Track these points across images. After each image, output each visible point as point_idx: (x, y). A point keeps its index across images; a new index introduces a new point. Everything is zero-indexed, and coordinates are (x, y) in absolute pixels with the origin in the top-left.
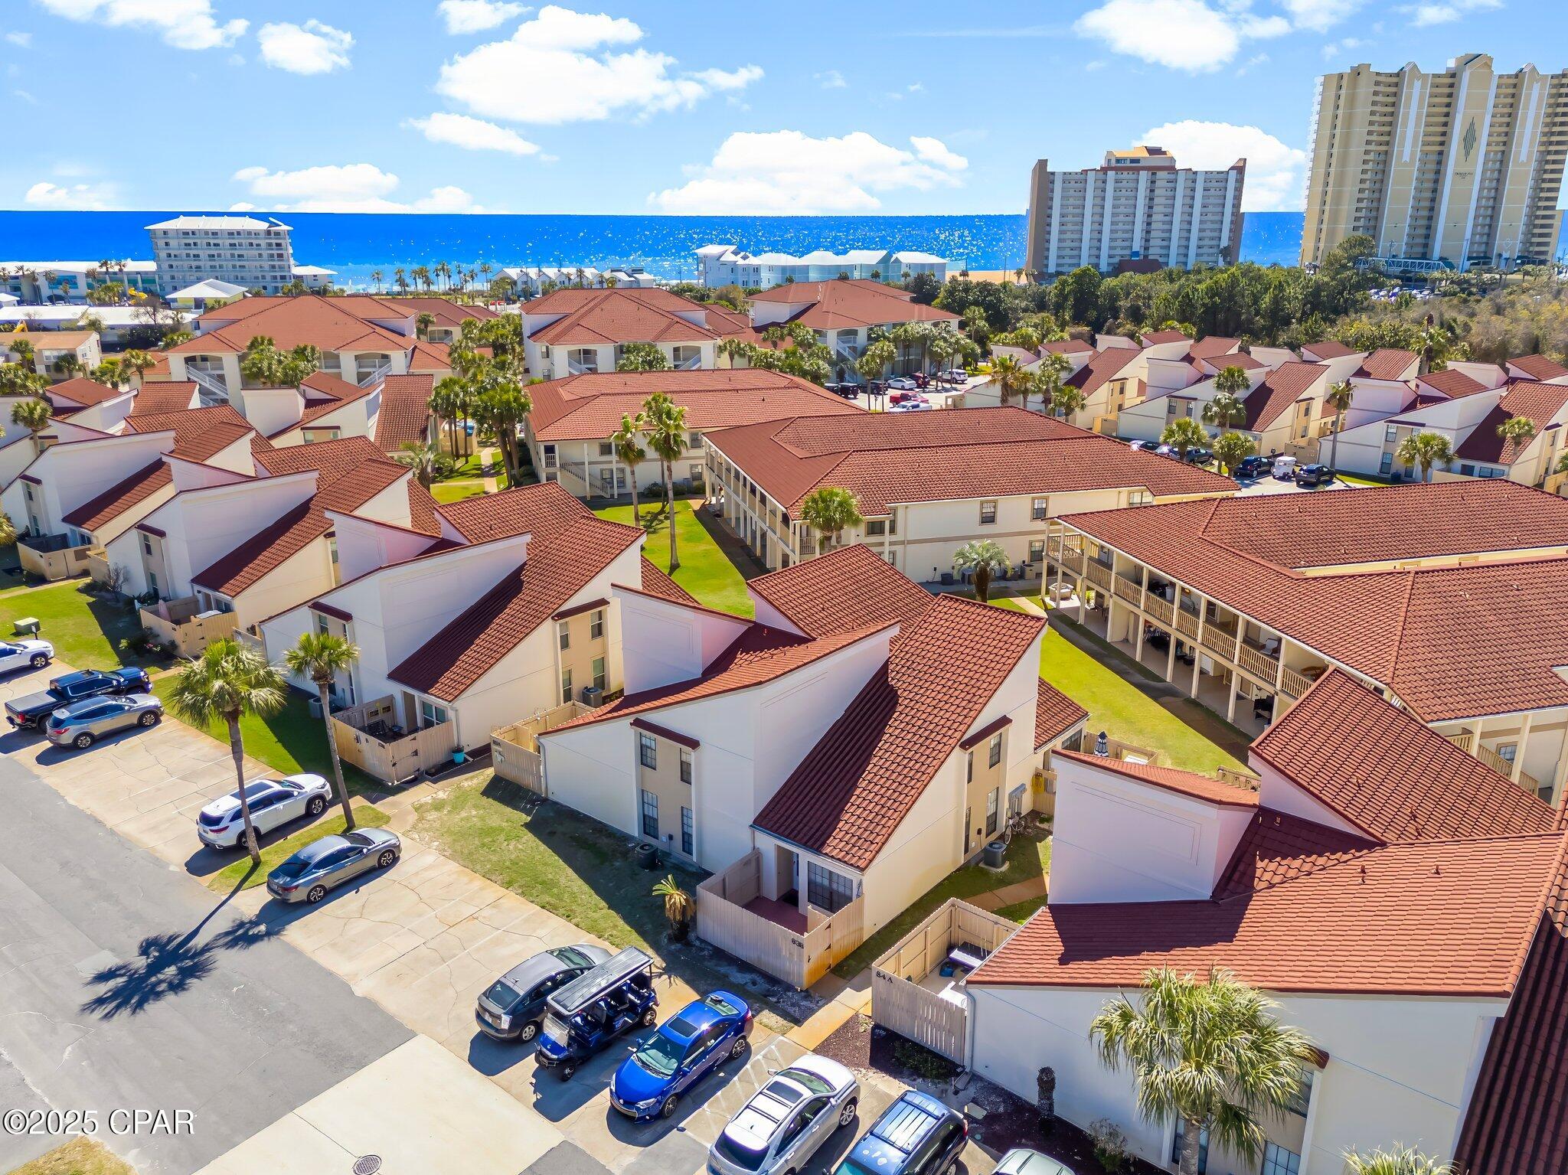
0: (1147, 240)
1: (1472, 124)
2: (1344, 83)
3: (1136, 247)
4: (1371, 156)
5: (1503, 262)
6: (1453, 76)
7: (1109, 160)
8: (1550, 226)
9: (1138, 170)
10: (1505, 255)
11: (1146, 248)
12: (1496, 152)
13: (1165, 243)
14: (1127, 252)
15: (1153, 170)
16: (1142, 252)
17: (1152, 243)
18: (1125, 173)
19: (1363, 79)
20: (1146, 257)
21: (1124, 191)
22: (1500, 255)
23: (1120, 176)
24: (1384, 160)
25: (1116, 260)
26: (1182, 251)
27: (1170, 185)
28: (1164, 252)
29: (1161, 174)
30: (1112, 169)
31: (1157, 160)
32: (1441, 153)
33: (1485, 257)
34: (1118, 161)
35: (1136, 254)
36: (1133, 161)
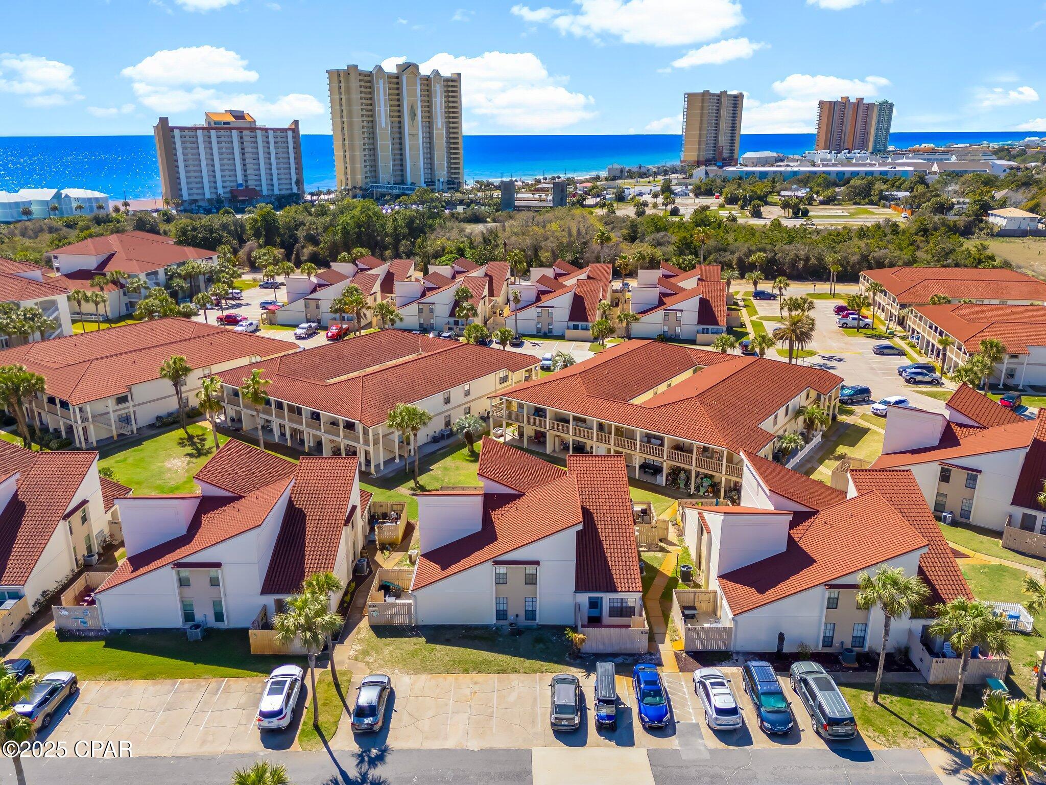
0: (246, 176)
1: (412, 106)
2: (342, 78)
3: (240, 181)
4: (365, 124)
5: (441, 184)
6: (397, 78)
7: (209, 123)
8: (458, 163)
9: (231, 129)
10: (441, 180)
11: (246, 181)
12: (426, 122)
13: (257, 178)
14: (234, 184)
15: (241, 130)
16: (244, 184)
17: (249, 177)
18: (222, 131)
19: (353, 76)
20: (247, 187)
21: (223, 143)
22: (439, 180)
23: (219, 134)
24: (372, 127)
25: (228, 189)
26: (269, 182)
27: (252, 139)
28: (258, 183)
29: (245, 133)
30: (213, 128)
31: (240, 124)
32: (400, 122)
33: (432, 182)
34: (216, 123)
35: (241, 185)
36: (225, 123)
